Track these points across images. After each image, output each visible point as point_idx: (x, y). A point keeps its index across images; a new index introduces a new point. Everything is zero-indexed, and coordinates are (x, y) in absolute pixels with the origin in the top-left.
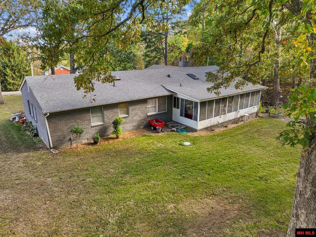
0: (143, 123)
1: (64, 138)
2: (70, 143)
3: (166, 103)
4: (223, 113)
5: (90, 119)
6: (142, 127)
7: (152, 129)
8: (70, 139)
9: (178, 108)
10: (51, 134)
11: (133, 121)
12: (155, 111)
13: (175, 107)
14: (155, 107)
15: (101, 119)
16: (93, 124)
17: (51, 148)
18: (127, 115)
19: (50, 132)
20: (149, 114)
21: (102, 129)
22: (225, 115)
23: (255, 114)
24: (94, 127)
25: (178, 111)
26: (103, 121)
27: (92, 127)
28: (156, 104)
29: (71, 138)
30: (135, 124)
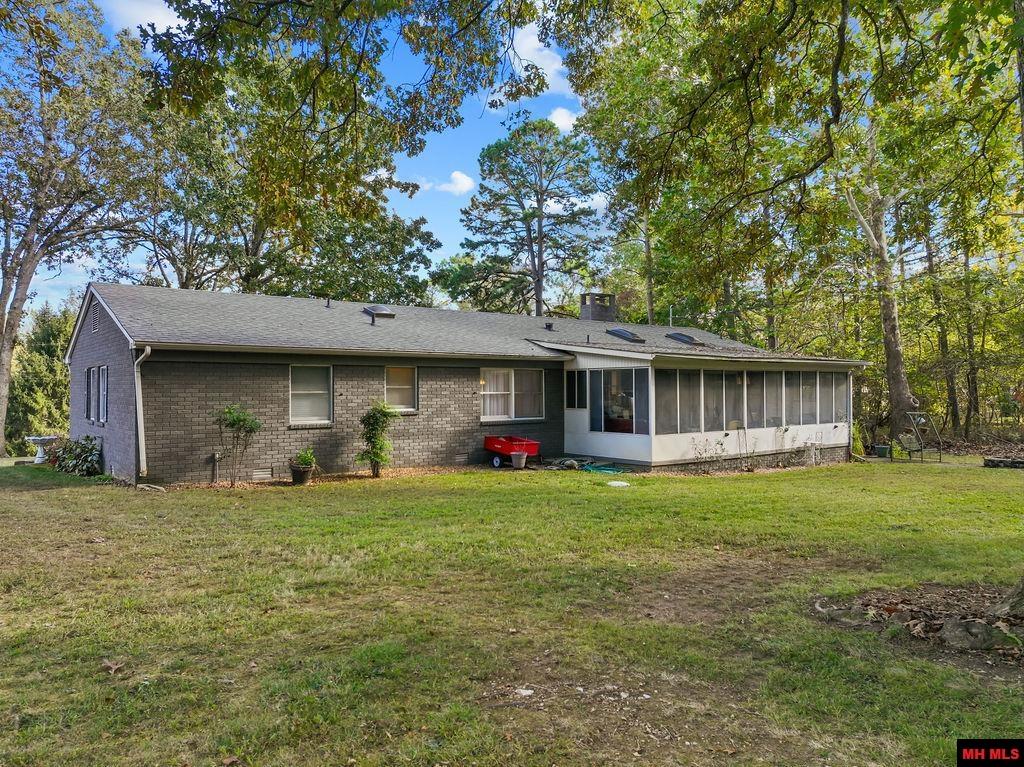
0: (463, 444)
1: (192, 450)
2: (209, 473)
3: (540, 389)
4: (733, 423)
5: (286, 401)
6: (461, 459)
7: (496, 465)
8: (211, 460)
9: (582, 405)
10: (147, 429)
11: (429, 433)
12: (506, 412)
13: (571, 405)
14: (506, 397)
15: (323, 405)
16: (293, 421)
17: (139, 479)
18: (412, 410)
19: (146, 421)
20: (483, 419)
21: (324, 442)
22: (741, 431)
23: (842, 453)
24: (297, 429)
25: (584, 415)
26: (331, 415)
27: (289, 428)
28: (507, 387)
29: (214, 455)
30: (436, 444)
